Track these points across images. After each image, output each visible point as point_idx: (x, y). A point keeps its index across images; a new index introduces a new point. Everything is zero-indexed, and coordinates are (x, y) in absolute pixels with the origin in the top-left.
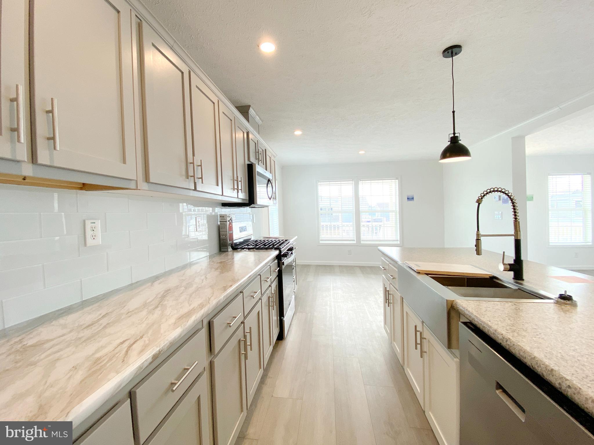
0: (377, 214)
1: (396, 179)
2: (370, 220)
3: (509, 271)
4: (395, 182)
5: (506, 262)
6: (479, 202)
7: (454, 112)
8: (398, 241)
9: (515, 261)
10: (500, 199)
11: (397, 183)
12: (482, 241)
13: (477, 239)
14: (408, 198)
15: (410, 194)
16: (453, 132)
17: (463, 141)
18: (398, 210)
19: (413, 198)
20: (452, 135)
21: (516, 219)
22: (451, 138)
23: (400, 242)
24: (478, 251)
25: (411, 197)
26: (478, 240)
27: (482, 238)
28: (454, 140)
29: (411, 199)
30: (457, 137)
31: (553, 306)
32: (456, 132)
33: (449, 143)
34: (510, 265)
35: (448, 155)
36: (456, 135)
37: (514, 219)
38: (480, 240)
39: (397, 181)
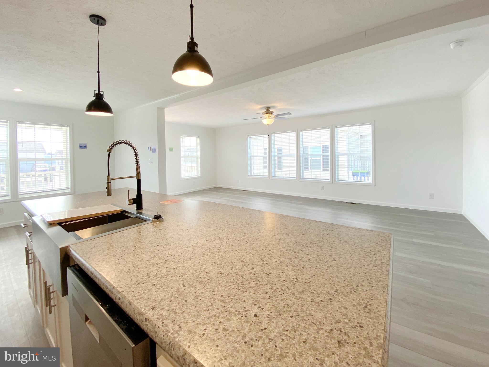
0: (57, 161)
1: (67, 126)
2: (47, 168)
3: (133, 204)
4: (66, 129)
5: (131, 197)
6: (110, 151)
7: (99, 72)
8: (69, 189)
9: (137, 196)
10: (151, 150)
11: (68, 130)
12: (112, 184)
13: (107, 183)
14: (80, 146)
15: (83, 142)
16: (98, 90)
17: (106, 99)
18: (69, 157)
19: (86, 146)
20: (97, 92)
21: (137, 164)
22: (96, 94)
23: (71, 190)
24: (109, 193)
25: (83, 145)
26: (109, 183)
27: (112, 181)
28: (99, 96)
29: (83, 147)
30: (101, 95)
31: (151, 225)
32: (100, 90)
33: (94, 98)
34: (133, 199)
35: (93, 108)
36: (101, 93)
37: (136, 165)
38: (110, 183)
39: (68, 128)
